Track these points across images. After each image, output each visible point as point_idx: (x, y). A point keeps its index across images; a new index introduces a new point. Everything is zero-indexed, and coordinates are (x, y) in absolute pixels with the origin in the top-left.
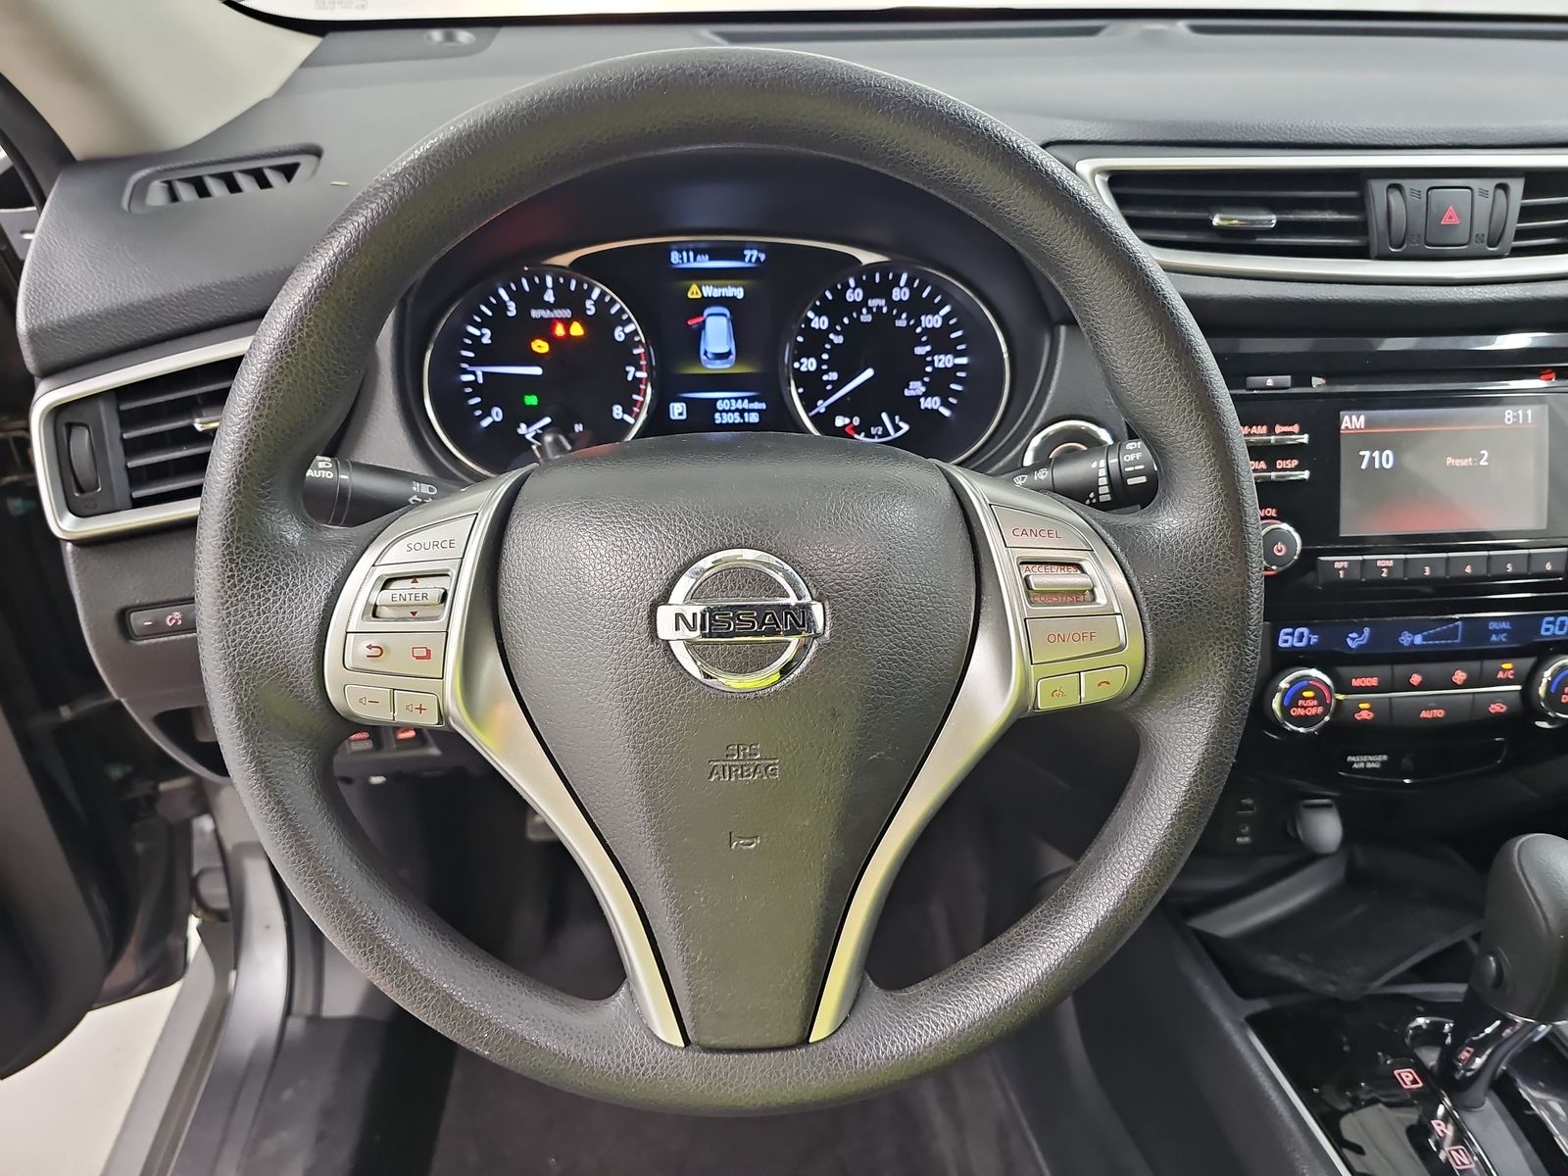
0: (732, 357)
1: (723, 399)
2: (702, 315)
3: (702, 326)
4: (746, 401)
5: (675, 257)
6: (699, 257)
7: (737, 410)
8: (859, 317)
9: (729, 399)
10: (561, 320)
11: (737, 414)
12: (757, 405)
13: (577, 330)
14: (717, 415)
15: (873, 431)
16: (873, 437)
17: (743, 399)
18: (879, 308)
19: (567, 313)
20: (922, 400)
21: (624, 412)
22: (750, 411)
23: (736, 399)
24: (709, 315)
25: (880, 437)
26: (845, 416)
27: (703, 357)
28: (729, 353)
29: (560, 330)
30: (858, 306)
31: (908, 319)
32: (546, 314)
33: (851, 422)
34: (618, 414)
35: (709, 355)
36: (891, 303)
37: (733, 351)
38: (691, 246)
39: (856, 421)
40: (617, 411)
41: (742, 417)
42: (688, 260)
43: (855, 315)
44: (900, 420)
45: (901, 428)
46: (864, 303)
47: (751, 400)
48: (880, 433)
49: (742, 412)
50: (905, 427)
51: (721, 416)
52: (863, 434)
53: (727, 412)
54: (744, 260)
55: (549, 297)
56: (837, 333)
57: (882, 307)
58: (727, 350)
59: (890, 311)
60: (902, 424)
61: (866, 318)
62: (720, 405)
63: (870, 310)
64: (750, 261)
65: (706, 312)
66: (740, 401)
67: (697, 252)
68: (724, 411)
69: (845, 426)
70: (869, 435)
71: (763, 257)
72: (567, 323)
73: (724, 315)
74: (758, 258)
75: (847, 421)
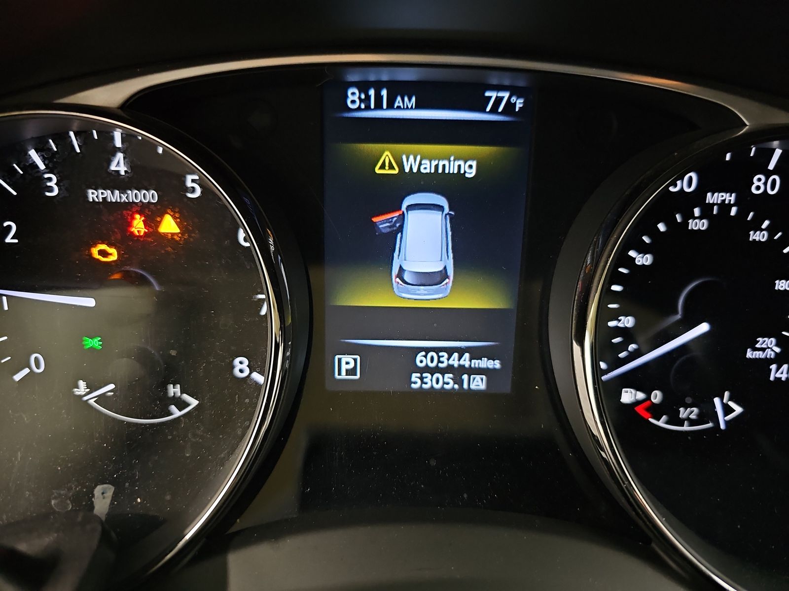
0: (449, 282)
1: (427, 350)
2: (400, 208)
3: (399, 228)
4: (467, 356)
5: (353, 96)
6: (398, 101)
7: (450, 369)
8: (685, 223)
9: (437, 350)
10: (142, 208)
11: (448, 377)
12: (484, 363)
13: (169, 225)
14: (415, 377)
15: (683, 413)
16: (681, 423)
17: (461, 352)
18: (724, 207)
19: (151, 196)
20: (773, 367)
21: (252, 369)
22: (472, 371)
23: (450, 351)
24: (411, 207)
25: (692, 423)
26: (638, 389)
27: (396, 280)
28: (444, 275)
29: (138, 225)
30: (686, 202)
31: (771, 230)
32: (115, 196)
33: (648, 398)
34: (241, 371)
35: (407, 277)
36: (746, 200)
37: (451, 272)
38: (385, 75)
39: (657, 397)
40: (241, 366)
41: (458, 380)
42: (379, 106)
43: (679, 218)
44: (730, 399)
45: (733, 411)
46: (698, 197)
47: (476, 354)
48: (693, 416)
49: (458, 372)
50: (738, 409)
51: (422, 378)
52: (664, 418)
53: (432, 371)
54: (483, 110)
55: (119, 165)
56: (643, 249)
57: (730, 206)
58: (440, 268)
59: (742, 213)
60: (732, 404)
61: (699, 225)
62: (421, 360)
63: (707, 211)
64: (494, 110)
65: (408, 201)
66: (456, 355)
67: (397, 89)
68: (427, 369)
69: (637, 403)
70: (675, 420)
71: (519, 103)
72: (152, 214)
73: (440, 208)
74: (510, 106)
75: (641, 396)
